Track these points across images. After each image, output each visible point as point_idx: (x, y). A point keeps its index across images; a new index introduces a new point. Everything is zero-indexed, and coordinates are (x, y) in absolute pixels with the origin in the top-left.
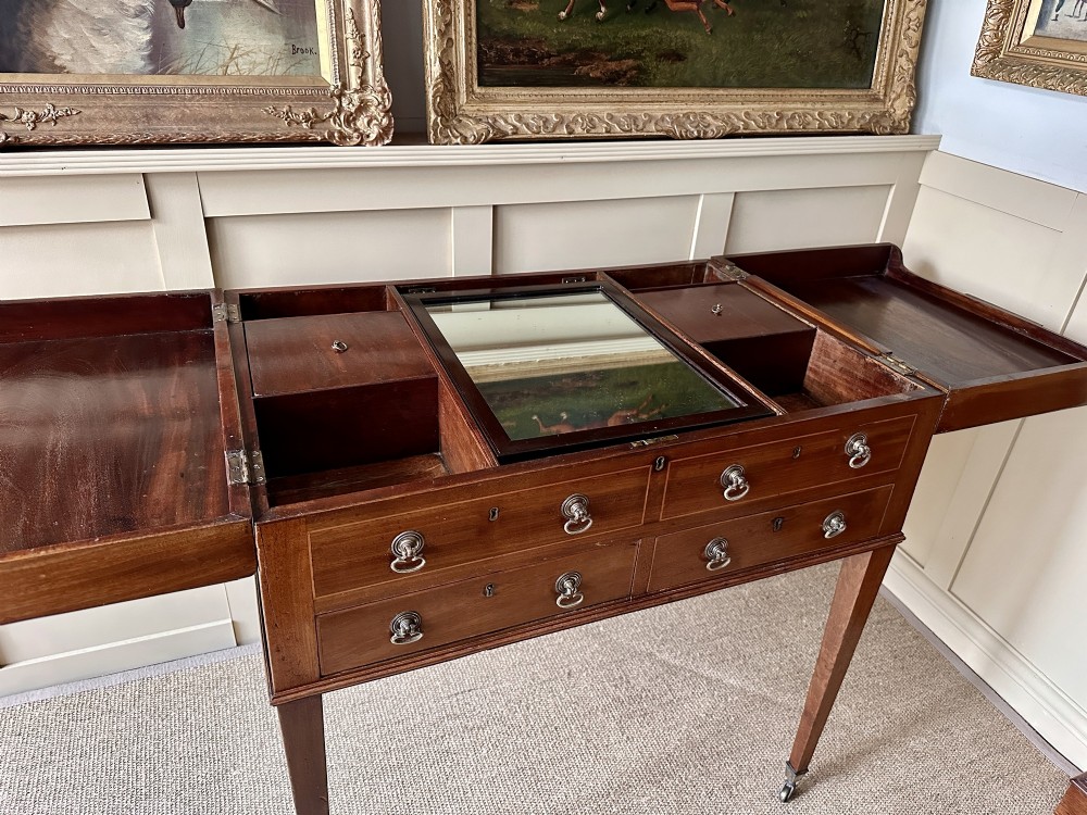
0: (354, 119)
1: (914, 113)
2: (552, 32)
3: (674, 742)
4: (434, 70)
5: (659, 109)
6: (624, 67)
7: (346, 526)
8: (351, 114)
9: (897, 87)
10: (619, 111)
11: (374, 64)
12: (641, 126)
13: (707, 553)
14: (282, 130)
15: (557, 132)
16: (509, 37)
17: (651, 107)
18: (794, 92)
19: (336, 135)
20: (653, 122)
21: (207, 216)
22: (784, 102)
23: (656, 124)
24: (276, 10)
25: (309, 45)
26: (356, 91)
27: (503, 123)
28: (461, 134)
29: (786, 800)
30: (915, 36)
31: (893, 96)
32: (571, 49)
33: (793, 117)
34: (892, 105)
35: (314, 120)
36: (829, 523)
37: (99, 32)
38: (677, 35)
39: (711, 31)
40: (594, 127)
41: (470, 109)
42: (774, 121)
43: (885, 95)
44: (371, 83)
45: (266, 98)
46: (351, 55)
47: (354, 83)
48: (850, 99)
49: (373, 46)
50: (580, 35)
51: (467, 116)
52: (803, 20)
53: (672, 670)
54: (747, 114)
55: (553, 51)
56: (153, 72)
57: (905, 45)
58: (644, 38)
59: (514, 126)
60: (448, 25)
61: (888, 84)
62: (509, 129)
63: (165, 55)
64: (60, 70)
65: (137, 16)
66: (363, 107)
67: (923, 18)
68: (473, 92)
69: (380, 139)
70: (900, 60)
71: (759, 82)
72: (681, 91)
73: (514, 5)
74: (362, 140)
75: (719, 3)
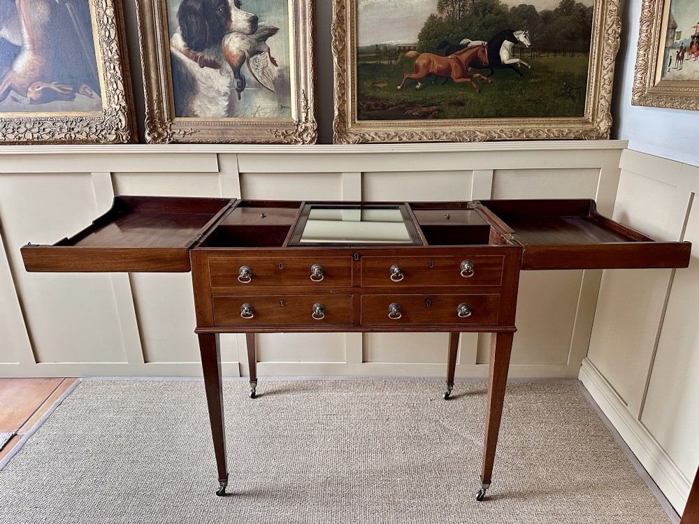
0: (302, 135)
2: (394, 95)
4: (336, 113)
5: (449, 129)
6: (431, 110)
8: (301, 132)
9: (601, 115)
10: (427, 130)
11: (311, 112)
12: (438, 136)
15: (394, 139)
16: (372, 99)
17: (445, 128)
18: (531, 119)
19: (293, 140)
20: (445, 135)
21: (240, 172)
22: (525, 124)
23: (447, 135)
24: (275, 92)
25: (288, 105)
26: (304, 123)
27: (367, 136)
28: (347, 141)
30: (609, 87)
31: (598, 120)
32: (402, 103)
33: (530, 132)
34: (598, 125)
35: (285, 135)
36: (461, 309)
37: (211, 102)
38: (460, 94)
39: (479, 91)
40: (413, 137)
41: (352, 130)
42: (517, 134)
43: (593, 119)
44: (310, 120)
45: (268, 126)
46: (302, 108)
47: (304, 121)
48: (569, 122)
49: (311, 104)
50: (409, 96)
51: (351, 133)
52: (535, 83)
53: (445, 430)
54: (501, 131)
55: (394, 104)
56: (228, 117)
57: (603, 92)
58: (441, 96)
59: (373, 137)
60: (343, 94)
61: (594, 114)
62: (370, 138)
64: (196, 116)
65: (224, 96)
67: (612, 79)
68: (355, 123)
69: (311, 142)
70: (601, 101)
71: (510, 115)
72: (463, 120)
73: (375, 84)
74: (304, 142)
75: (483, 77)
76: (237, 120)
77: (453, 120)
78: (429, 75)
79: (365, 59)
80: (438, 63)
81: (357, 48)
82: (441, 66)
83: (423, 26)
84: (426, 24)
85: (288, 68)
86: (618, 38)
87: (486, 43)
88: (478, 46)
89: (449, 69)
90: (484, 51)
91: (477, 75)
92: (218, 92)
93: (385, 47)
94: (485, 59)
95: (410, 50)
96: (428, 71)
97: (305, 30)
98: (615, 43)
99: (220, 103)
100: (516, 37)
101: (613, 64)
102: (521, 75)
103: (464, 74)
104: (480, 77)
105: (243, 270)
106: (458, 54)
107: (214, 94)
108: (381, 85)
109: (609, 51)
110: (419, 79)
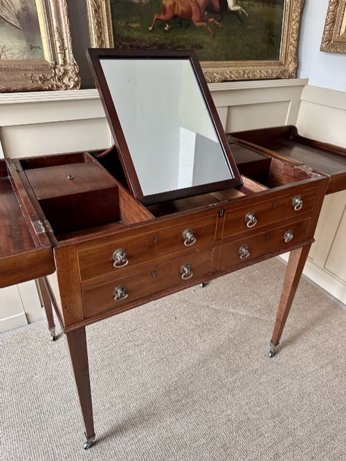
0: (62, 79)
1: (297, 69)
2: (146, 37)
3: (223, 340)
7: (93, 248)
8: (61, 76)
9: (290, 59)
11: (69, 52)
13: (240, 252)
14: (29, 84)
16: (128, 39)
19: (55, 86)
22: (245, 66)
24: (21, 28)
25: (38, 44)
26: (62, 65)
29: (271, 357)
30: (295, 36)
31: (288, 63)
32: (154, 45)
33: (249, 73)
34: (288, 67)
35: (44, 80)
36: (286, 236)
38: (200, 37)
39: (213, 35)
42: (242, 75)
43: (285, 62)
44: (68, 61)
45: (20, 70)
46: (58, 49)
47: (61, 62)
48: (271, 65)
49: (68, 44)
50: (158, 38)
54: (230, 72)
55: (147, 45)
57: (292, 40)
58: (185, 39)
60: (101, 34)
61: (286, 58)
66: (66, 73)
67: (298, 28)
69: (75, 87)
70: (290, 47)
73: (129, 24)
74: (67, 88)
75: (216, 22)
78: (175, 17)
80: (181, 5)
82: (184, 8)
89: (190, 13)
91: (212, 19)
94: (217, 4)
96: (174, 13)
101: (300, 16)
102: (242, 22)
103: (202, 19)
104: (213, 21)
105: (118, 256)
108: (134, 25)
109: (297, 5)
110: (166, 21)
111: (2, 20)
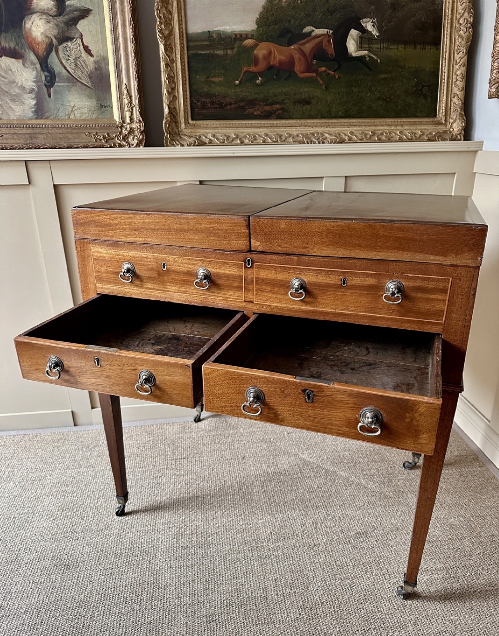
0: (128, 138)
2: (231, 92)
4: (166, 111)
5: (296, 131)
6: (274, 109)
8: (126, 135)
9: (454, 116)
10: (271, 132)
11: (136, 110)
12: (283, 139)
14: (92, 143)
15: (234, 142)
16: (208, 95)
17: (291, 129)
18: (382, 120)
19: (117, 145)
20: (291, 137)
21: (55, 184)
22: (375, 126)
23: (293, 138)
24: (92, 88)
25: (108, 103)
27: (204, 138)
28: (180, 143)
30: (461, 84)
31: (451, 121)
32: (242, 100)
33: (382, 134)
34: (451, 127)
35: (107, 138)
37: (14, 101)
38: (306, 91)
39: (326, 88)
40: (256, 140)
41: (186, 131)
42: (369, 136)
43: (446, 120)
44: (135, 119)
45: (86, 128)
46: (126, 106)
47: (128, 120)
48: (421, 123)
49: (135, 101)
50: (248, 92)
51: (185, 135)
52: (385, 79)
54: (352, 133)
55: (233, 101)
56: (36, 118)
57: (455, 90)
58: (285, 93)
59: (210, 140)
60: (173, 89)
61: (447, 114)
62: (207, 141)
63: (42, 110)
65: (30, 93)
67: (465, 74)
68: (189, 123)
69: (138, 145)
70: (453, 99)
71: (359, 115)
72: (309, 121)
73: (210, 78)
74: (130, 145)
75: (330, 72)
76: (48, 122)
77: (298, 121)
78: (270, 68)
79: (195, 47)
80: (280, 54)
81: (187, 34)
82: (283, 58)
83: (261, 10)
84: (264, 7)
85: (106, 59)
86: (470, 28)
87: (331, 32)
88: (323, 35)
89: (291, 62)
90: (329, 41)
91: (323, 69)
92: (23, 88)
93: (219, 33)
94: (331, 50)
95: (247, 38)
96: (270, 63)
97: (123, 11)
98: (467, 33)
99: (26, 102)
100: (364, 25)
101: (466, 58)
102: (371, 70)
103: (309, 68)
104: (326, 71)
106: (301, 45)
107: (17, 91)
108: (216, 80)
109: (460, 43)
110: (259, 73)
111: (75, 80)
